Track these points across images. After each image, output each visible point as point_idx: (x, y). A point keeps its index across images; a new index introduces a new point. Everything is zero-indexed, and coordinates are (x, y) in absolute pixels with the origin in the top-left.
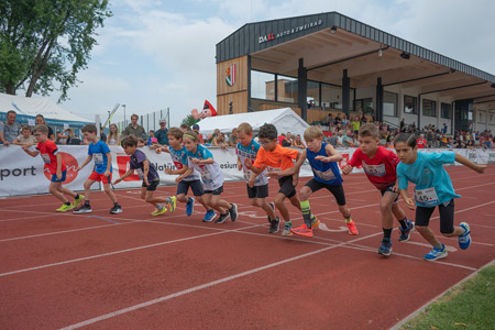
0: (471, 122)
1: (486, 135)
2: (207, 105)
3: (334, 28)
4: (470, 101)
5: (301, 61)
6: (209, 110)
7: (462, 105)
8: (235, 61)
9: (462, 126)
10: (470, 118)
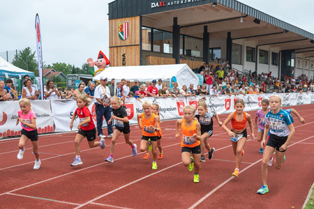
0: (294, 68)
1: (303, 79)
2: (101, 55)
3: (215, 4)
4: (293, 51)
5: (175, 19)
6: (103, 60)
7: (287, 55)
8: (128, 20)
9: (286, 72)
10: (293, 65)
